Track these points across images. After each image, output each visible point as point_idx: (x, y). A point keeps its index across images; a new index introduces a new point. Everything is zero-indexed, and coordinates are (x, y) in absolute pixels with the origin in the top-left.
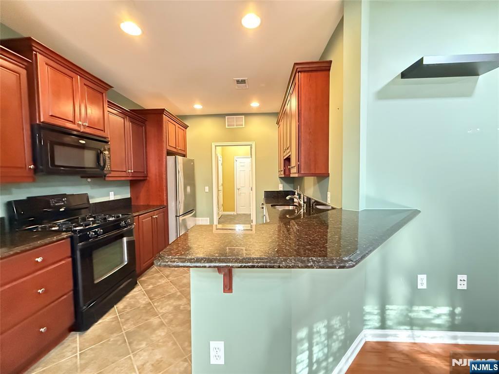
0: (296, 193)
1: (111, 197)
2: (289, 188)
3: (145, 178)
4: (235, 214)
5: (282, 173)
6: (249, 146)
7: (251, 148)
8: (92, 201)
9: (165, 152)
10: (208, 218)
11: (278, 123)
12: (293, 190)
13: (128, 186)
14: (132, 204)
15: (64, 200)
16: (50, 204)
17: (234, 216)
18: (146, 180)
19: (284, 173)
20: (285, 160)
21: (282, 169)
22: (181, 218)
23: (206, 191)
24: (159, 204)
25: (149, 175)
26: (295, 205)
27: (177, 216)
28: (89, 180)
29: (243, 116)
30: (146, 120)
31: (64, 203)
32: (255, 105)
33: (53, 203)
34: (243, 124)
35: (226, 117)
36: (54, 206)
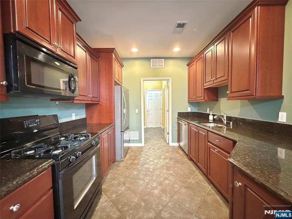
1: (73, 117)
4: (146, 127)
8: (61, 121)
9: (114, 82)
10: (138, 132)
12: (197, 112)
13: (84, 108)
14: (87, 123)
15: (37, 121)
16: (24, 125)
18: (99, 103)
19: (204, 99)
20: (205, 89)
21: (200, 96)
23: (136, 112)
24: (108, 123)
25: (101, 100)
27: (121, 132)
28: (57, 103)
29: (163, 60)
30: (99, 57)
31: (37, 124)
33: (26, 125)
34: (163, 65)
35: (151, 60)
36: (28, 127)
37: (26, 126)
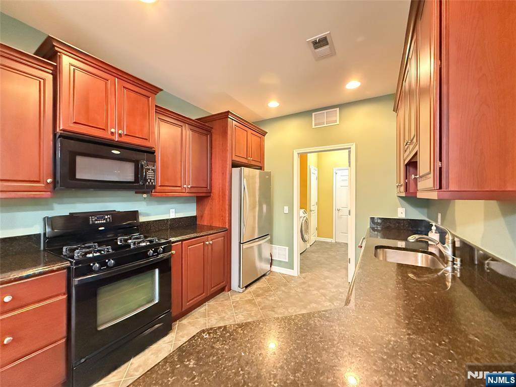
0: (434, 228)
1: (171, 214)
2: (416, 214)
3: (208, 195)
4: (334, 241)
5: (402, 189)
6: (348, 150)
7: (350, 152)
8: (142, 219)
9: (229, 163)
10: (287, 248)
11: (396, 109)
12: (426, 219)
13: (194, 203)
14: (198, 223)
15: (106, 217)
16: (89, 221)
17: (331, 244)
18: (210, 196)
19: (406, 190)
20: (406, 165)
21: (402, 182)
22: (245, 246)
23: (285, 212)
24: (221, 226)
25: (213, 191)
26: (431, 253)
27: (240, 243)
28: (145, 196)
29: (338, 109)
30: (212, 128)
31: (107, 221)
32: (353, 85)
33: (93, 221)
34: (336, 120)
35: (313, 114)
36: (94, 224)
37: (91, 222)
